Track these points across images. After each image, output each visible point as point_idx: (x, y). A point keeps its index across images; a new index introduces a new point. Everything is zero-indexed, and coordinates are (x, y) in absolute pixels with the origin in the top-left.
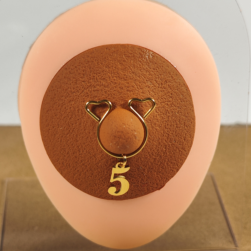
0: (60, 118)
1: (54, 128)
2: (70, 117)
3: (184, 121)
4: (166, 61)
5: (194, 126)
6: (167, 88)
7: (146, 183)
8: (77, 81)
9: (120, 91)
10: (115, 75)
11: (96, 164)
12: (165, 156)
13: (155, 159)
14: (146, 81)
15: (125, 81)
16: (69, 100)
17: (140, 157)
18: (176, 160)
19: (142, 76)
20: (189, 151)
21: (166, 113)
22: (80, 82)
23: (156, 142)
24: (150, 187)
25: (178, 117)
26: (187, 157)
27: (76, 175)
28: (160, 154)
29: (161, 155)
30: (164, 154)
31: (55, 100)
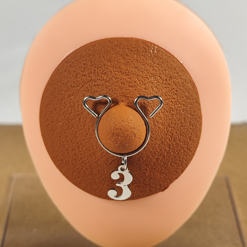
0: (60, 112)
1: (54, 123)
2: (69, 112)
3: (189, 120)
4: (172, 56)
5: (201, 125)
6: (172, 85)
7: (149, 184)
8: (77, 76)
9: (122, 87)
10: (117, 70)
11: (96, 162)
12: (169, 156)
13: (158, 159)
14: (149, 77)
15: (127, 76)
16: (69, 95)
17: (141, 156)
18: (180, 161)
19: (146, 72)
20: (195, 151)
21: (170, 111)
22: (81, 76)
23: (159, 141)
24: (153, 189)
25: (183, 115)
26: (192, 157)
27: (76, 173)
28: (163, 153)
29: (165, 155)
30: (168, 154)
31: (55, 94)
